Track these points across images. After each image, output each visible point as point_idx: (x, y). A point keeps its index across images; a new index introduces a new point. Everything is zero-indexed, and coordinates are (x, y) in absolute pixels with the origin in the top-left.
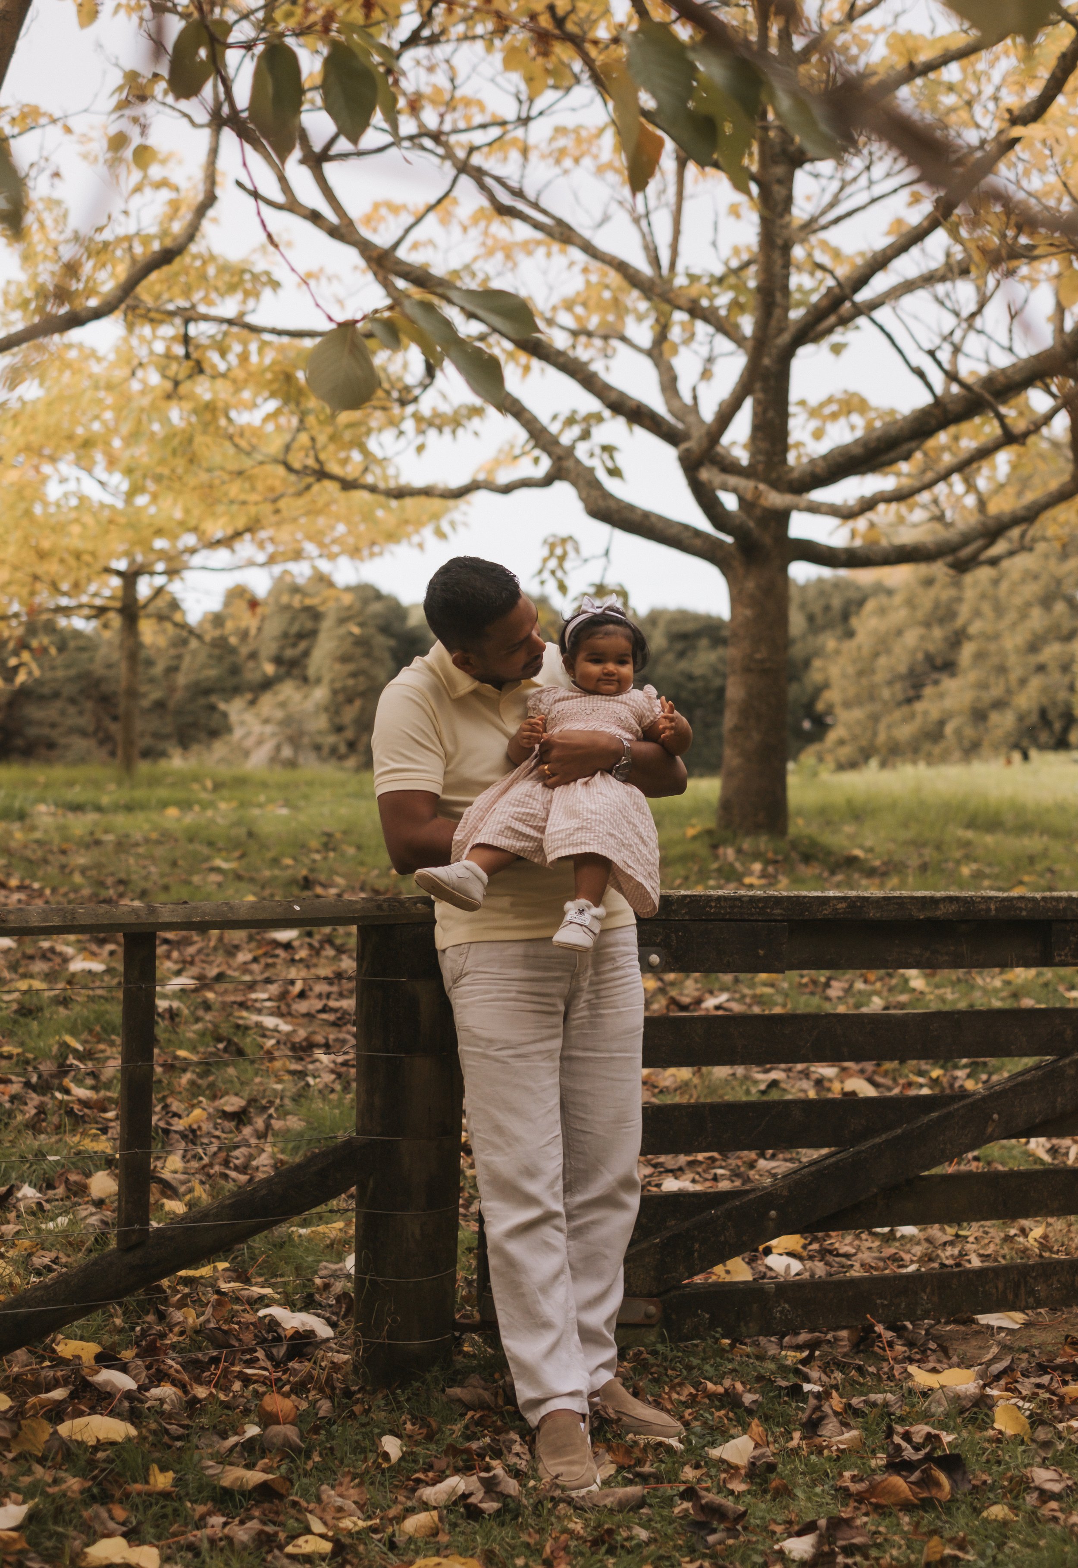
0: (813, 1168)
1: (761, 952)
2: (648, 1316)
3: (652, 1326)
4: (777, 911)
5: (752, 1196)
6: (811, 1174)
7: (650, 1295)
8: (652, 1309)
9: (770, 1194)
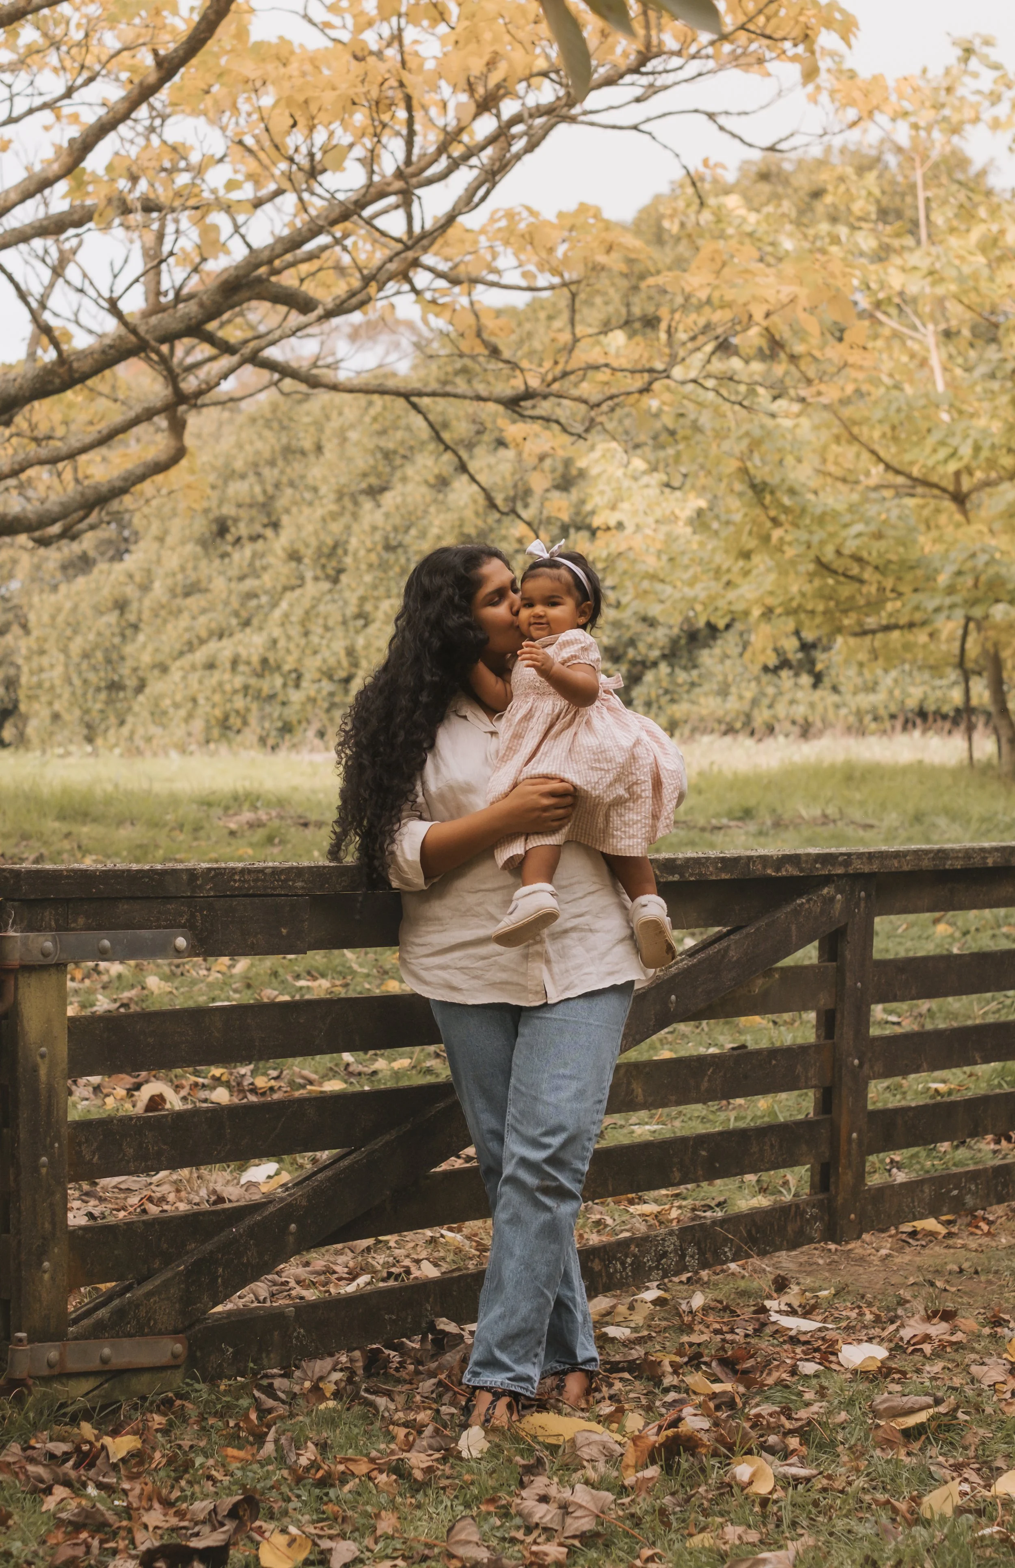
0: (329, 1173)
1: (284, 931)
2: (175, 1356)
3: (177, 1367)
4: (299, 884)
5: (271, 1209)
6: (329, 1179)
7: (176, 1332)
8: (178, 1347)
9: (289, 1205)
